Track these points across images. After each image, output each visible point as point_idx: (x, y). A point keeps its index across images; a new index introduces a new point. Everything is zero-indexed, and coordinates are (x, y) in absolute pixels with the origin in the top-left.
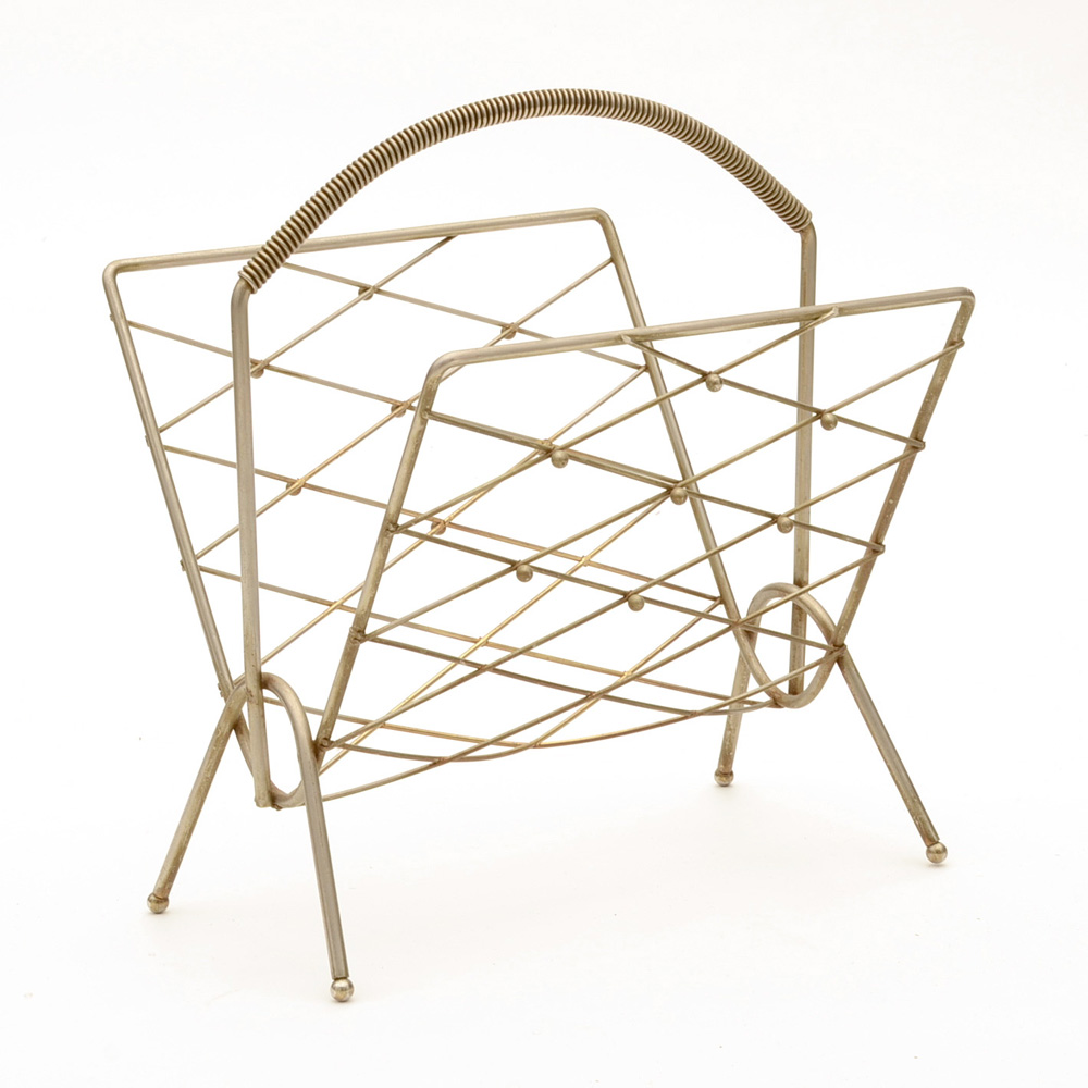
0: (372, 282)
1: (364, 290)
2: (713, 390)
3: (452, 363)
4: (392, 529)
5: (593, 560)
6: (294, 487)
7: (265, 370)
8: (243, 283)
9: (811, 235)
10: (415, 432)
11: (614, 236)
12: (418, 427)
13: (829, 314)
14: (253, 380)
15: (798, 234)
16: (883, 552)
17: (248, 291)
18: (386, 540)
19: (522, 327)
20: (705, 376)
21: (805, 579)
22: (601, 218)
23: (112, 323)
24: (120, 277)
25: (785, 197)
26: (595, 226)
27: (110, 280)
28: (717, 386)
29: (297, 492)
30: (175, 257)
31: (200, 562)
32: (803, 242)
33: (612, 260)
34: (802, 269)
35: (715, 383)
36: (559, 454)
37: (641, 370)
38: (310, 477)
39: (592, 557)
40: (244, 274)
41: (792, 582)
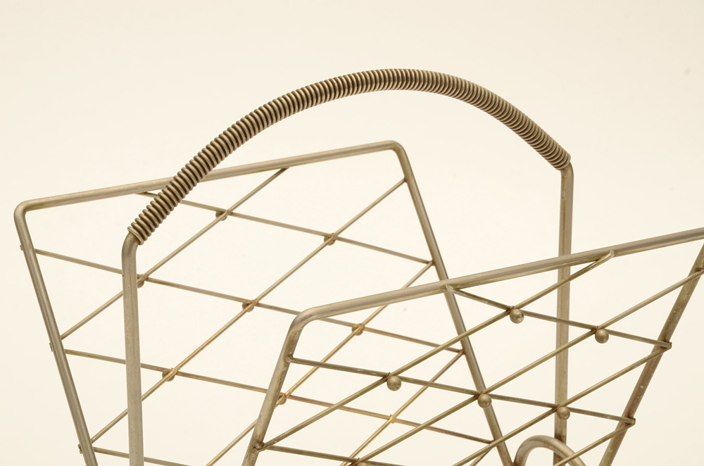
0: (226, 206)
1: (220, 213)
2: (516, 322)
3: (312, 318)
4: (259, 447)
5: (399, 417)
6: (168, 375)
7: (145, 282)
8: (132, 237)
9: (569, 172)
10: (279, 373)
11: (406, 162)
12: (282, 368)
13: (607, 257)
14: (138, 289)
15: (559, 172)
16: (634, 424)
17: (136, 243)
18: (253, 455)
19: (339, 236)
20: (509, 310)
21: (564, 434)
22: (397, 149)
23: (22, 252)
24: (28, 214)
25: (551, 144)
26: (392, 154)
27: (20, 217)
28: (519, 319)
29: (172, 378)
30: (72, 196)
31: (94, 445)
32: (563, 178)
33: (405, 180)
34: (562, 197)
35: (518, 317)
36: (393, 379)
37: (429, 265)
38: (181, 366)
39: (397, 415)
40: (133, 229)
41: (553, 436)
